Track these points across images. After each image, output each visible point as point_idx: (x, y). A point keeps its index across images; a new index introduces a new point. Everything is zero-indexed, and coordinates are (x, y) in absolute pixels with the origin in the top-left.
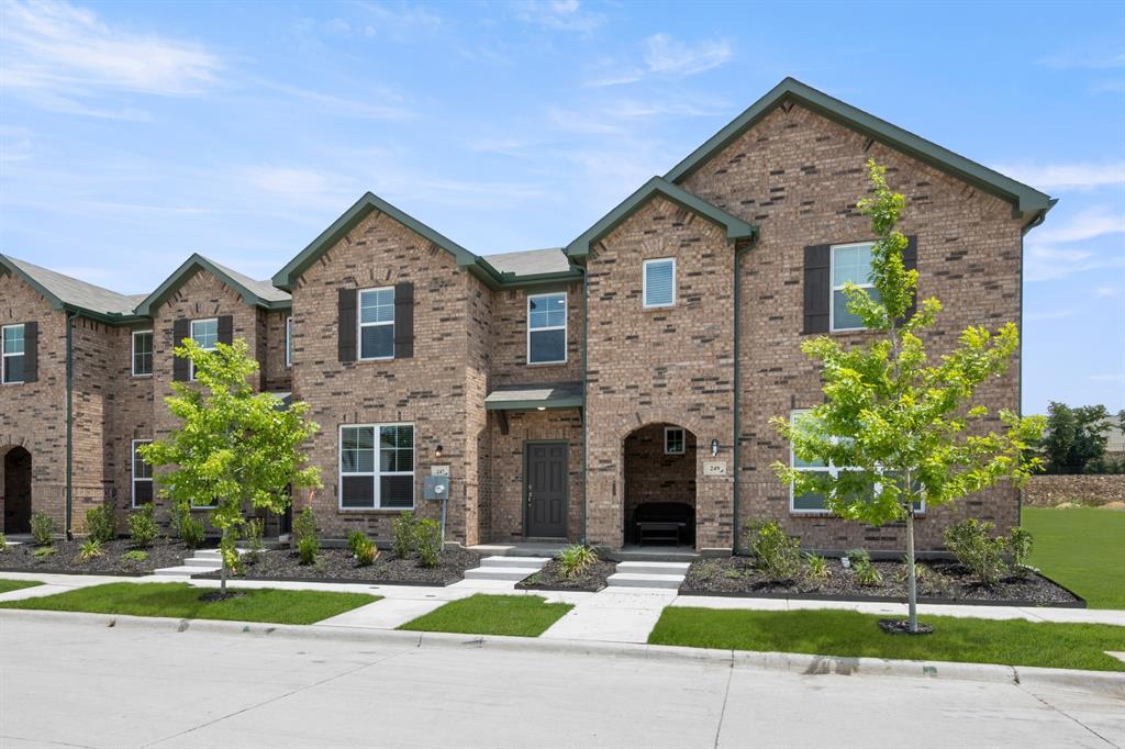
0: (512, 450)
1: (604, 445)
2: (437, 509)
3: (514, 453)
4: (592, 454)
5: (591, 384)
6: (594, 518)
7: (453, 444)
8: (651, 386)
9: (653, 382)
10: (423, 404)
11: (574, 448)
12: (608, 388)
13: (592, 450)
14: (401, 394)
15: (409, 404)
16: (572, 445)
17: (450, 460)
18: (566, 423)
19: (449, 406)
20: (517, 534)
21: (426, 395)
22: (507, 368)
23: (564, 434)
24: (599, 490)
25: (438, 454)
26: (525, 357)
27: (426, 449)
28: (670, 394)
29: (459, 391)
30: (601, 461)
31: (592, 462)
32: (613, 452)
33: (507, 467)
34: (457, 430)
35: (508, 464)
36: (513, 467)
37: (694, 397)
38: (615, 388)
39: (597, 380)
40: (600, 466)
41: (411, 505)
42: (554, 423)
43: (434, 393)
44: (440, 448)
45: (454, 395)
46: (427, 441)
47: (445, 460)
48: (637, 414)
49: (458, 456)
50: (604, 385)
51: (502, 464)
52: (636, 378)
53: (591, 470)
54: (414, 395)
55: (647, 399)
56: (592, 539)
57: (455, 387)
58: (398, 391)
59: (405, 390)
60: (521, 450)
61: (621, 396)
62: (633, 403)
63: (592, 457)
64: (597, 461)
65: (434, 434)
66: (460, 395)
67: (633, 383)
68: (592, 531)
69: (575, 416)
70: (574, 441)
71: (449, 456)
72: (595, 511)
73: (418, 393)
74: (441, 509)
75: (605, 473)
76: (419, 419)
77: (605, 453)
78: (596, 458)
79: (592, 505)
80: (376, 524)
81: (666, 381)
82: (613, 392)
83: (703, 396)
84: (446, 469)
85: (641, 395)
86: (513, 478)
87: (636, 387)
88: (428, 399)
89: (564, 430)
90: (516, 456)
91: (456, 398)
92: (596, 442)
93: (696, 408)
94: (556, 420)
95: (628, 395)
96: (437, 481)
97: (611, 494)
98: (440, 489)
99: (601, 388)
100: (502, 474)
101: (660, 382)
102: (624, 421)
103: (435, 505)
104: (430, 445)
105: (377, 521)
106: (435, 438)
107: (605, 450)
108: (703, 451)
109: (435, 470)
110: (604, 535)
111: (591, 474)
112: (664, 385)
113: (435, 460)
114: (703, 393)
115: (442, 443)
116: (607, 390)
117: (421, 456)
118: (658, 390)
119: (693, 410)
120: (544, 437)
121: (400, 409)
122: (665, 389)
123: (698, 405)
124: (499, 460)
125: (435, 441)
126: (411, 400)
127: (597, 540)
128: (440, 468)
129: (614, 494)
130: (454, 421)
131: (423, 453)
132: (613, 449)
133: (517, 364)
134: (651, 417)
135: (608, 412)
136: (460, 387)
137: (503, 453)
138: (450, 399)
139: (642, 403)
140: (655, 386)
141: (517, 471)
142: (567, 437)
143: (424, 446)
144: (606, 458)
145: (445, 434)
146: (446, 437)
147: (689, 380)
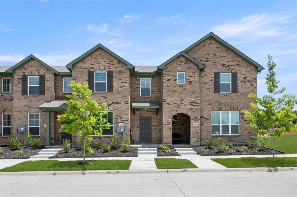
0: (136, 119)
1: (168, 118)
2: (121, 135)
3: (137, 120)
4: (165, 120)
5: (164, 102)
6: (166, 137)
7: (125, 117)
8: (180, 104)
9: (180, 102)
10: (116, 106)
11: (153, 119)
12: (169, 103)
13: (165, 119)
14: (109, 103)
15: (111, 106)
16: (153, 118)
17: (124, 122)
18: (151, 112)
19: (124, 107)
21: (117, 103)
22: (135, 97)
23: (151, 115)
24: (167, 130)
25: (121, 120)
26: (140, 94)
27: (117, 118)
28: (184, 106)
29: (127, 102)
30: (167, 123)
31: (165, 123)
32: (170, 120)
33: (135, 124)
34: (127, 113)
35: (135, 123)
36: (137, 124)
37: (190, 107)
38: (170, 104)
39: (166, 101)
40: (167, 124)
41: (112, 134)
42: (148, 112)
43: (119, 103)
44: (121, 118)
45: (125, 104)
46: (117, 116)
47: (123, 122)
48: (176, 111)
49: (127, 120)
50: (168, 103)
51: (133, 123)
52: (176, 101)
53: (165, 125)
54: (113, 103)
55: (179, 107)
56: (165, 143)
57: (126, 101)
58: (108, 102)
59: (110, 102)
60: (139, 119)
61: (172, 106)
62: (175, 108)
63: (165, 121)
64: (166, 122)
65: (119, 114)
66: (128, 104)
67: (175, 103)
68: (165, 141)
69: (154, 111)
70: (153, 117)
71: (124, 120)
72: (166, 135)
73: (115, 102)
74: (122, 135)
75: (168, 126)
76: (115, 110)
77: (168, 120)
78: (166, 121)
79: (165, 134)
80: (101, 140)
81: (183, 103)
82: (170, 105)
83: (192, 107)
84: (123, 124)
85: (177, 106)
86: (137, 127)
87: (176, 104)
88: (118, 104)
89: (151, 114)
90: (137, 121)
91: (126, 104)
92: (166, 117)
93: (191, 109)
94: (148, 111)
95: (174, 106)
96: (121, 128)
97: (170, 131)
98: (122, 130)
99: (167, 104)
100: (134, 126)
101: (182, 103)
102: (173, 112)
103: (120, 134)
104: (118, 117)
105: (101, 139)
106: (120, 115)
107: (168, 119)
108: (193, 120)
109: (120, 124)
110: (168, 141)
111: (165, 126)
112: (183, 104)
113: (120, 122)
114: (193, 106)
115: (122, 117)
116: (168, 104)
117: (116, 120)
118: (181, 105)
119: (190, 110)
120: (145, 116)
121: (109, 107)
122: (183, 105)
123: (192, 109)
124: (132, 122)
125: (120, 116)
126: (112, 104)
128: (121, 124)
129: (171, 131)
130: (125, 111)
131: (116, 119)
132: (171, 119)
133: (138, 96)
134: (180, 111)
135: (169, 110)
136: (127, 101)
137: (134, 120)
138: (124, 105)
139: (177, 108)
140: (181, 104)
141: (138, 125)
142: (152, 116)
143: (116, 117)
144: (168, 122)
145: (123, 114)
146: (123, 115)
147: (189, 103)
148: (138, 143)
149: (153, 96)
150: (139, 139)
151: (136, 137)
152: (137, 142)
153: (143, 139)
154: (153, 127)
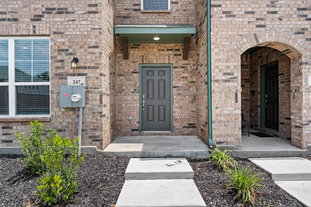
0: (132, 70)
1: (227, 60)
2: (75, 116)
3: (133, 72)
4: (217, 67)
5: (215, 9)
6: (220, 122)
7: (89, 57)
8: (265, 13)
9: (267, 9)
10: (59, 19)
11: (176, 70)
12: (229, 12)
13: (217, 64)
14: (35, 9)
15: (44, 19)
16: (175, 67)
17: (86, 71)
18: (170, 52)
19: (84, 23)
20: (136, 130)
21: (61, 11)
22: (127, 12)
23: (169, 60)
24: (224, 98)
25: (74, 65)
26: (140, 5)
27: (62, 61)
28: (280, 19)
29: (94, 9)
30: (225, 74)
31: (216, 74)
32: (235, 67)
33: (128, 82)
34: (93, 44)
35: (128, 80)
36: (133, 83)
37: (299, 23)
38: (235, 13)
39: (220, 6)
40: (224, 78)
41: (48, 112)
42: (162, 52)
43: (70, 9)
44: (76, 60)
45: (90, 12)
46: (63, 53)
47: (81, 71)
48: (255, 35)
49: (94, 68)
50: (227, 10)
51: (124, 80)
52: (253, 6)
53: (216, 81)
54: (49, 11)
55: (262, 23)
56: (218, 139)
57: (90, 6)
58: (33, 6)
59: (40, 6)
60: (138, 71)
61: (241, 19)
62: (251, 26)
63: (217, 70)
64: (221, 74)
65: (70, 47)
66: (96, 13)
67: (250, 10)
68: (218, 133)
69: (177, 48)
70: (175, 65)
71: (86, 68)
72: (220, 115)
73: (54, 9)
74: (78, 117)
75: (228, 84)
76: (54, 33)
77: (228, 67)
78: (220, 71)
79: (218, 111)
80: (10, 131)
81: (277, 9)
82: (234, 16)
83: (307, 22)
84: (82, 79)
85: (257, 19)
86: (132, 90)
87: (252, 13)
88: (64, 15)
89: (169, 57)
90: (134, 75)
91: (92, 15)
92: (220, 57)
93: (302, 32)
94: (163, 50)
95: (246, 20)
96: (73, 90)
97: (234, 102)
98: (76, 97)
99: (223, 12)
100: (124, 88)
101: (272, 9)
102: (245, 40)
103: (71, 113)
104: (66, 57)
105: (11, 128)
106: (71, 51)
107: (228, 64)
108: (307, 66)
109: (70, 80)
110: (228, 136)
111: (216, 84)
112: (276, 12)
113: (71, 71)
114: (307, 20)
115: (78, 56)
116: (228, 14)
117: (58, 68)
118: (271, 16)
119: (299, 33)
120: (155, 62)
121: (35, 23)
122: (277, 16)
123: (304, 29)
124: (121, 77)
125: (71, 54)
126: (46, 15)
127: (222, 140)
128: (76, 78)
129: (236, 101)
130: (89, 36)
131: (59, 64)
132: (235, 64)
133: (135, 10)
135: (230, 33)
136: (96, 5)
137: (124, 72)
138: (86, 16)
139: (258, 26)
140: (269, 12)
141: (135, 85)
142: (171, 62)
143: (59, 58)
144: (229, 71)
145: (81, 47)
146: (82, 50)
147: (296, 9)
148: (135, 132)
149: (174, 10)
150: (139, 123)
151: (131, 118)
152: (132, 130)
153: (148, 120)
154: (174, 91)
